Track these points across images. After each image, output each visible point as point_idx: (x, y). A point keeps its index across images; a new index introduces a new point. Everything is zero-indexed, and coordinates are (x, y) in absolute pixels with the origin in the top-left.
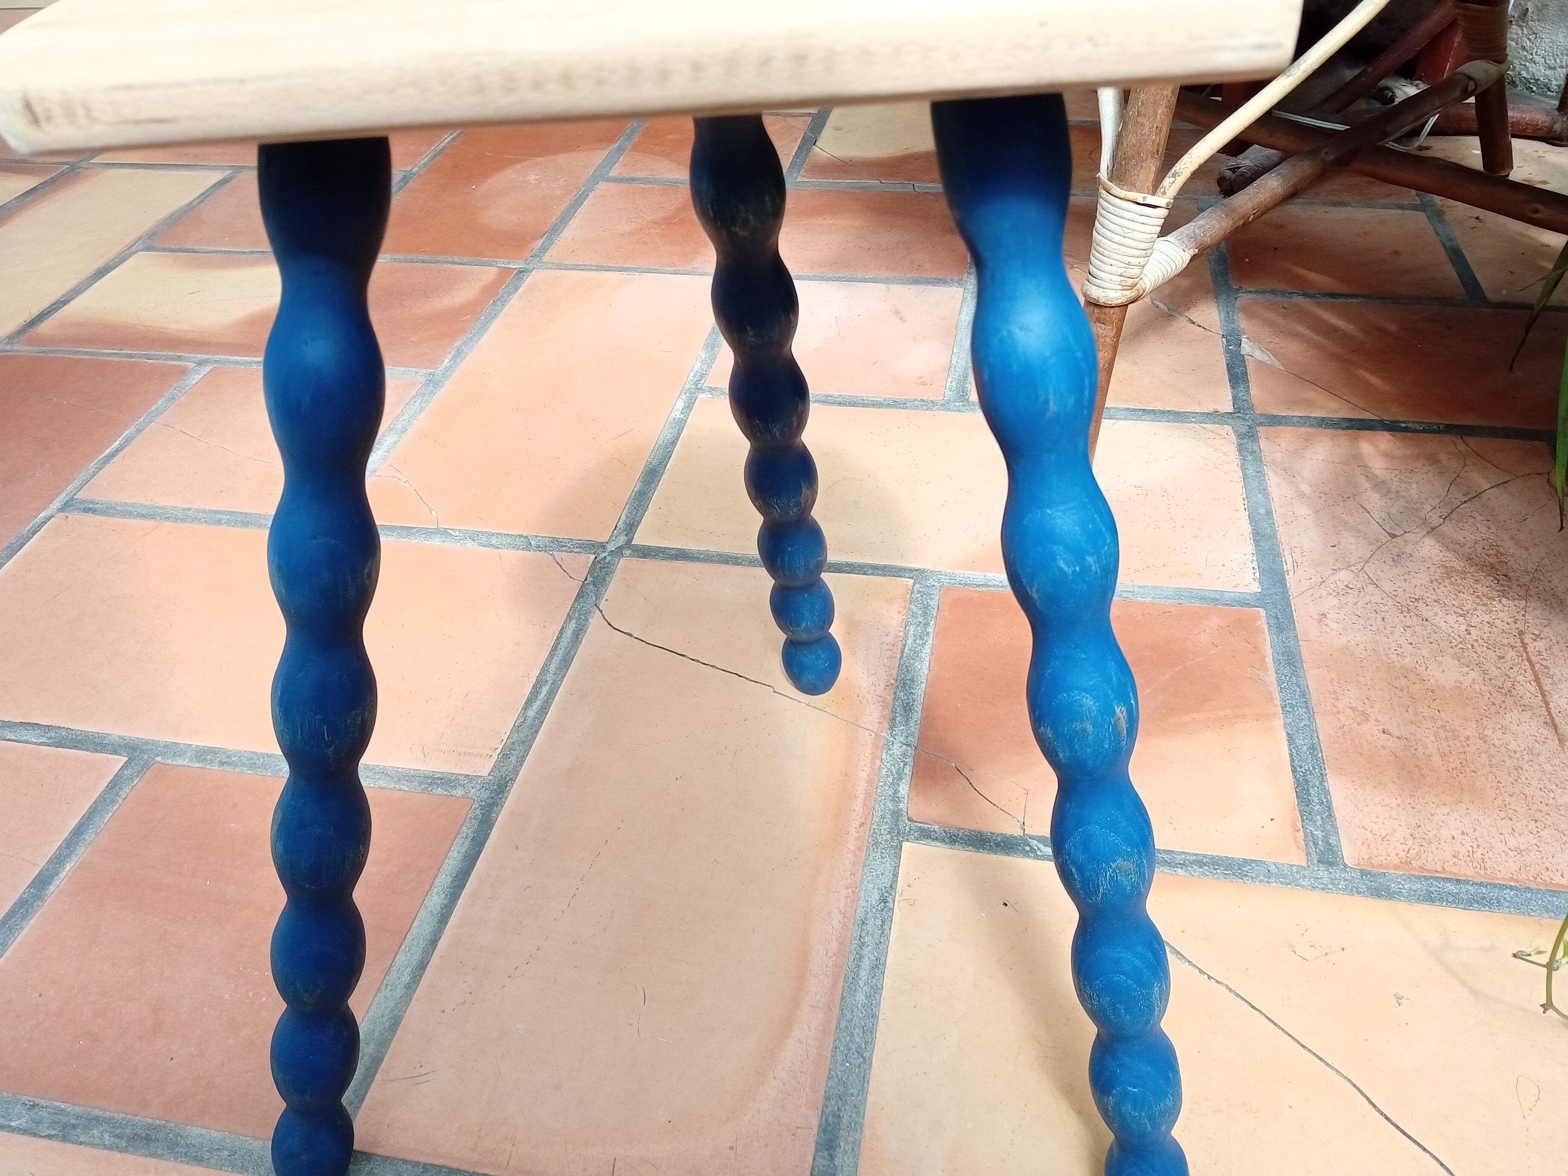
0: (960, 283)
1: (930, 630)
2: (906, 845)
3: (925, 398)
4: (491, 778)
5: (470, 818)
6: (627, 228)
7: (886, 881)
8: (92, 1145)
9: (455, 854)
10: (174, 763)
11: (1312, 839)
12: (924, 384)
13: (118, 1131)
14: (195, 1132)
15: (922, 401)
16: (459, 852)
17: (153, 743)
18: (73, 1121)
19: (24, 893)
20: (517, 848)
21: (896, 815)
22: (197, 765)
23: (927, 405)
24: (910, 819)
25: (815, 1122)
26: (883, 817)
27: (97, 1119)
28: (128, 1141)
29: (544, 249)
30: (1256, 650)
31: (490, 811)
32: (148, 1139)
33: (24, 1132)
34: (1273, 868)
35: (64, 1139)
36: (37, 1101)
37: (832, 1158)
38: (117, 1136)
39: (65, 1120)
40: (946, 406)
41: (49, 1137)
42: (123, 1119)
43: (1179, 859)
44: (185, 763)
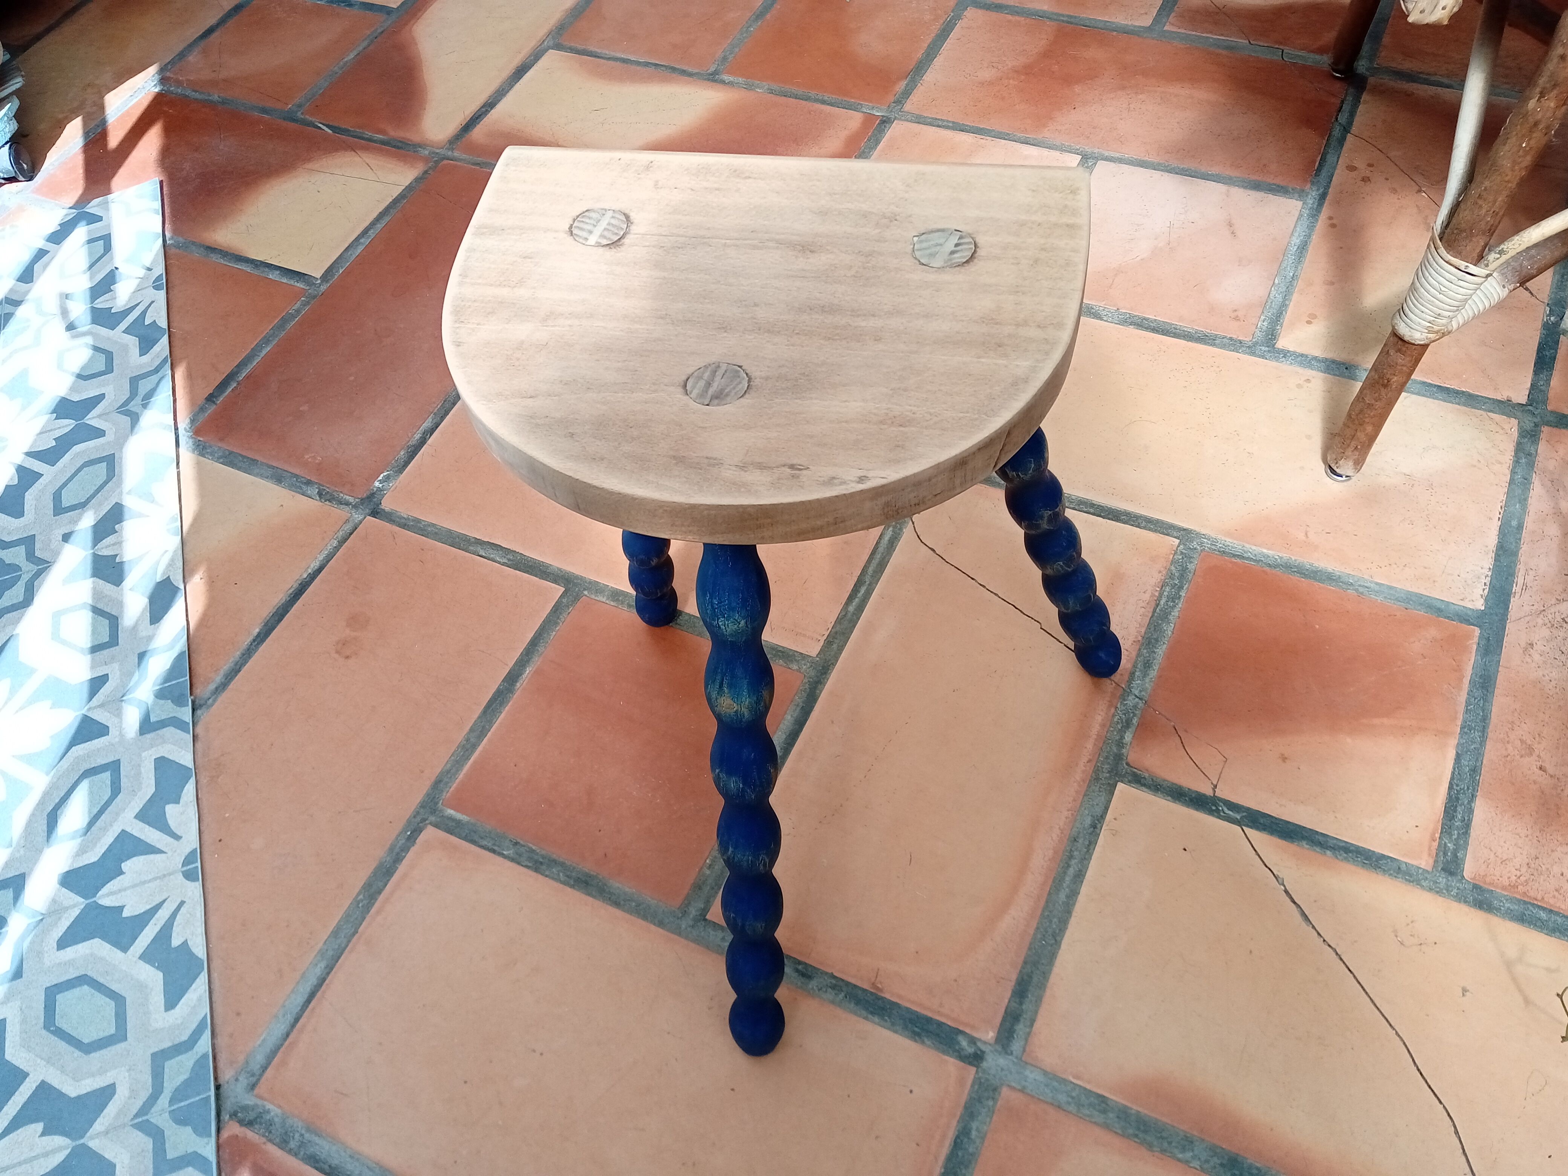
0: (1301, 194)
1: (1183, 594)
2: (1120, 786)
3: (1234, 337)
4: (818, 659)
5: (801, 690)
6: (987, 74)
7: (1098, 811)
8: (553, 878)
9: (789, 717)
10: (596, 598)
11: (1442, 849)
12: (1237, 319)
13: (569, 873)
14: (616, 885)
15: (1231, 339)
16: (792, 716)
17: (582, 578)
18: (541, 860)
19: (500, 685)
20: (833, 722)
21: (1119, 757)
22: (612, 603)
23: (1235, 345)
24: (1127, 764)
25: (1014, 977)
26: (1107, 758)
27: (555, 862)
28: (575, 881)
29: (907, 93)
30: (1458, 669)
31: (815, 688)
32: (587, 883)
33: (512, 860)
34: (1403, 867)
35: (536, 870)
36: (519, 840)
37: (1021, 1003)
38: (568, 876)
39: (536, 857)
40: (1251, 350)
41: (527, 867)
42: (571, 865)
43: (1331, 843)
44: (604, 600)
